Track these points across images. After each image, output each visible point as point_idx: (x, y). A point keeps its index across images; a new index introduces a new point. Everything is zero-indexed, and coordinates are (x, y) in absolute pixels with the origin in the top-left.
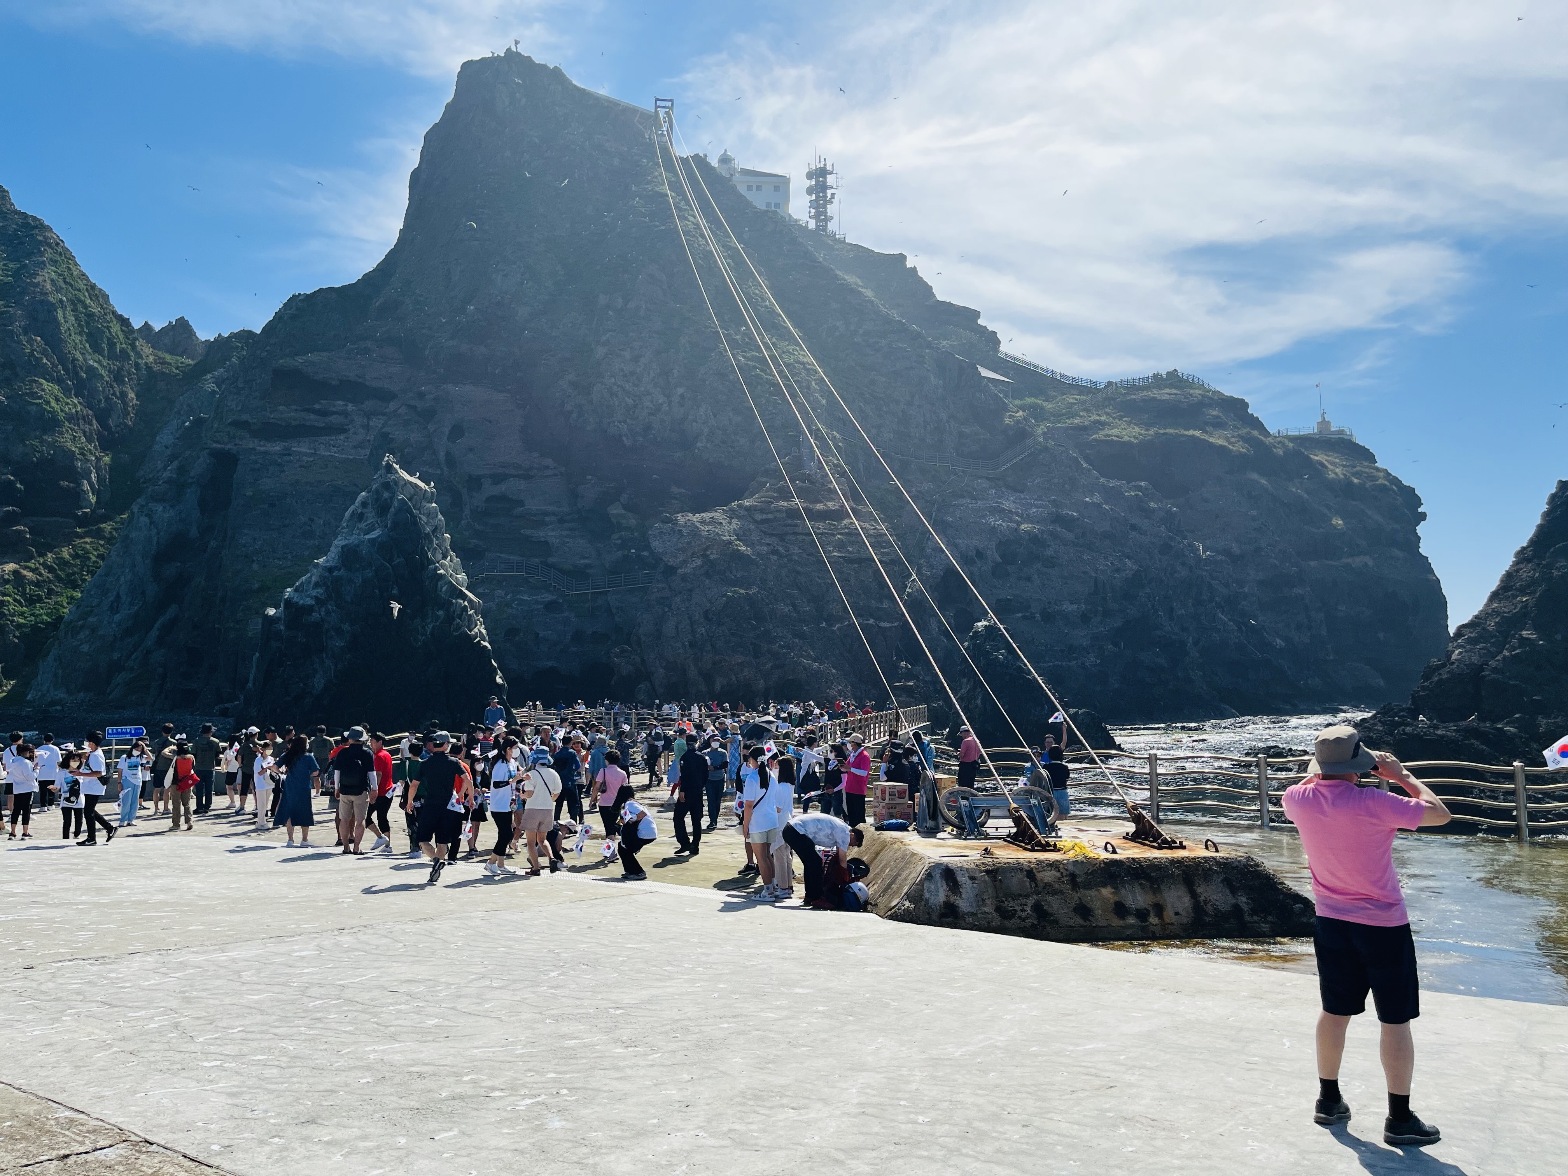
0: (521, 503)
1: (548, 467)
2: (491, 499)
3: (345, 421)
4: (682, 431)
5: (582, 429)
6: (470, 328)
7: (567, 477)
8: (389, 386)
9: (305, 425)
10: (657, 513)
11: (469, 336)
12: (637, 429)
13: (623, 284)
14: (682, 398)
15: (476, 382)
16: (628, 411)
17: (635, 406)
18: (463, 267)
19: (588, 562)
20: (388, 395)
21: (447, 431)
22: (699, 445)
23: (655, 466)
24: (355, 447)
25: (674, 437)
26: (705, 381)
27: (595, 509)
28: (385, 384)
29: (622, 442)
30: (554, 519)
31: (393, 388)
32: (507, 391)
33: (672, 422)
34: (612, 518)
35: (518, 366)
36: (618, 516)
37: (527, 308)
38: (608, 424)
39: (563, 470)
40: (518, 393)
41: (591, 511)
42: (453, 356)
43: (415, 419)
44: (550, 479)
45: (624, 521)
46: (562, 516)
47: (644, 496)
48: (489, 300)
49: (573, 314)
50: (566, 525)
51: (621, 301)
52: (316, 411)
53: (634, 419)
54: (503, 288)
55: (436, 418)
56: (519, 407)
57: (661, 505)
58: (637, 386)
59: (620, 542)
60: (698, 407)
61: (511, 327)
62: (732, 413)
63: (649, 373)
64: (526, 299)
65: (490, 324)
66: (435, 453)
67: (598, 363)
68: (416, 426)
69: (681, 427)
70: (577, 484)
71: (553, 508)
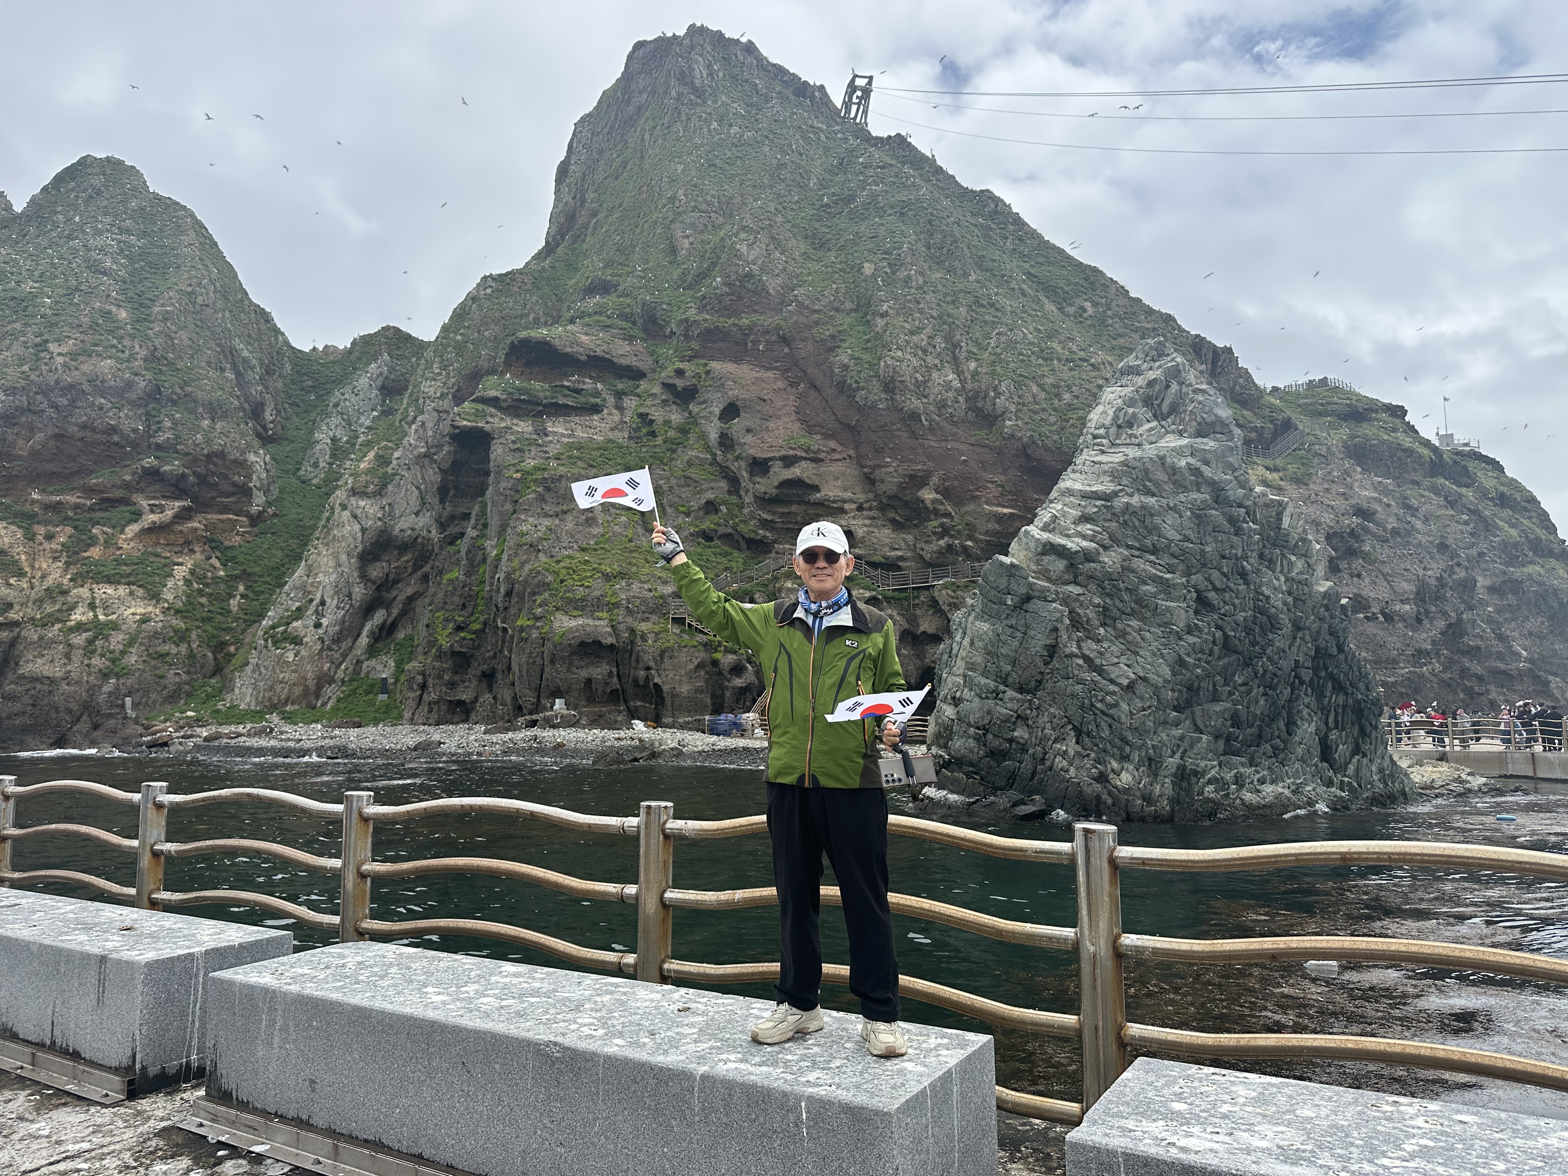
0: (816, 488)
3: (598, 400)
4: (981, 410)
5: (874, 407)
6: (720, 302)
7: (860, 461)
8: (637, 364)
9: (556, 404)
10: (975, 498)
11: (719, 310)
12: (931, 408)
13: (887, 253)
14: (975, 374)
15: (737, 360)
16: (919, 387)
17: (924, 382)
18: (691, 240)
19: (899, 553)
20: (637, 375)
21: (717, 411)
22: (1008, 423)
23: (961, 447)
24: (612, 429)
25: (971, 416)
26: (999, 355)
27: (900, 495)
28: (633, 361)
29: (921, 421)
30: (854, 506)
31: (642, 366)
32: (776, 368)
33: (967, 399)
34: (928, 503)
35: (785, 340)
36: (934, 501)
37: (779, 280)
38: (903, 402)
39: (852, 453)
40: (788, 370)
41: (895, 497)
42: (708, 331)
43: (672, 400)
44: (840, 463)
45: (942, 507)
46: (861, 504)
47: (957, 479)
48: (737, 272)
49: (835, 286)
50: (865, 513)
51: (888, 271)
52: (568, 388)
53: (926, 397)
54: (750, 259)
55: (700, 397)
56: (793, 384)
57: (977, 489)
58: (925, 361)
59: (940, 530)
60: (1000, 382)
61: (765, 300)
62: (1035, 389)
63: (935, 347)
64: (777, 271)
65: (740, 298)
66: (703, 436)
67: (878, 336)
68: (674, 407)
69: (980, 405)
70: (875, 468)
71: (849, 495)
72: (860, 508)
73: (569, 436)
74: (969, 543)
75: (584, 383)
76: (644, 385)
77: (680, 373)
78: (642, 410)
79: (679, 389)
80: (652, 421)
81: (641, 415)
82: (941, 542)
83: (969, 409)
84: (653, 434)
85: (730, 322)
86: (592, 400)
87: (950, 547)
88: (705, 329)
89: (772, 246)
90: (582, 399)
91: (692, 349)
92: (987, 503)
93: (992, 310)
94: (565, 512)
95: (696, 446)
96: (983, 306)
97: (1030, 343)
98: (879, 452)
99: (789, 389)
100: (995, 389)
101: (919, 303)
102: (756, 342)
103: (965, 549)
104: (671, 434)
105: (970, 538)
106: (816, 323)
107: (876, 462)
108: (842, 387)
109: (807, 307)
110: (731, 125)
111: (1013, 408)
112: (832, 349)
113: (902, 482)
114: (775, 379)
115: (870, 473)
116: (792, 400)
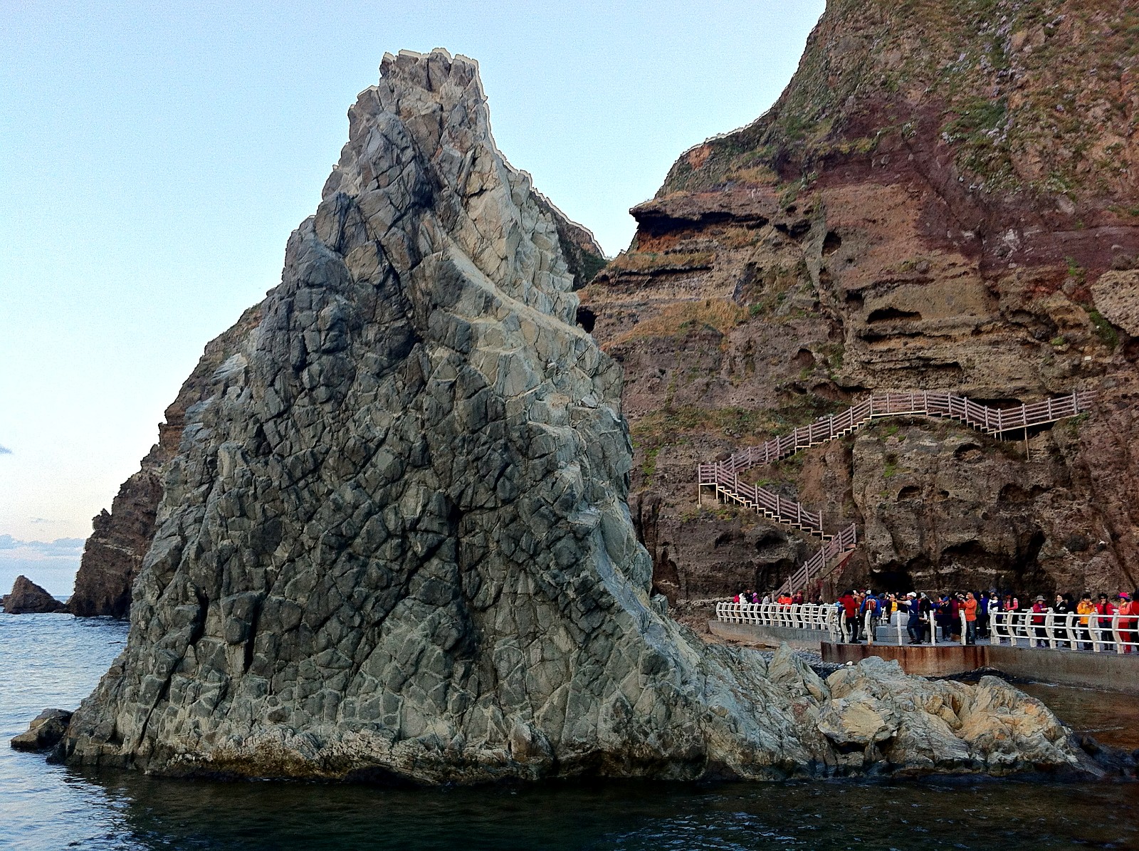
0: (915, 315)
1: (954, 265)
2: (877, 316)
3: (710, 258)
6: (851, 121)
7: (983, 273)
9: (666, 270)
11: (849, 130)
15: (858, 179)
19: (1020, 384)
20: (756, 222)
21: (820, 243)
24: (718, 286)
27: (1026, 308)
28: (756, 210)
30: (968, 331)
31: (763, 211)
32: (897, 181)
35: (909, 147)
39: (975, 264)
40: (910, 180)
41: (1019, 311)
42: (829, 158)
43: (785, 240)
44: (957, 280)
46: (977, 326)
50: (984, 337)
52: (681, 252)
54: (888, 66)
55: (808, 233)
56: (912, 197)
59: (1066, 347)
61: (900, 106)
65: (872, 109)
66: (809, 276)
68: (787, 248)
70: (998, 278)
71: (965, 317)
72: (977, 332)
73: (669, 301)
75: (699, 242)
76: (763, 231)
77: (792, 211)
79: (790, 228)
81: (750, 265)
82: (1067, 364)
84: (760, 283)
85: (856, 142)
86: (704, 259)
87: (1076, 369)
88: (827, 155)
90: (694, 260)
91: (812, 181)
95: (802, 288)
99: (909, 201)
102: (879, 157)
107: (1000, 271)
113: (1026, 292)
114: (894, 194)
115: (993, 286)
116: (913, 214)
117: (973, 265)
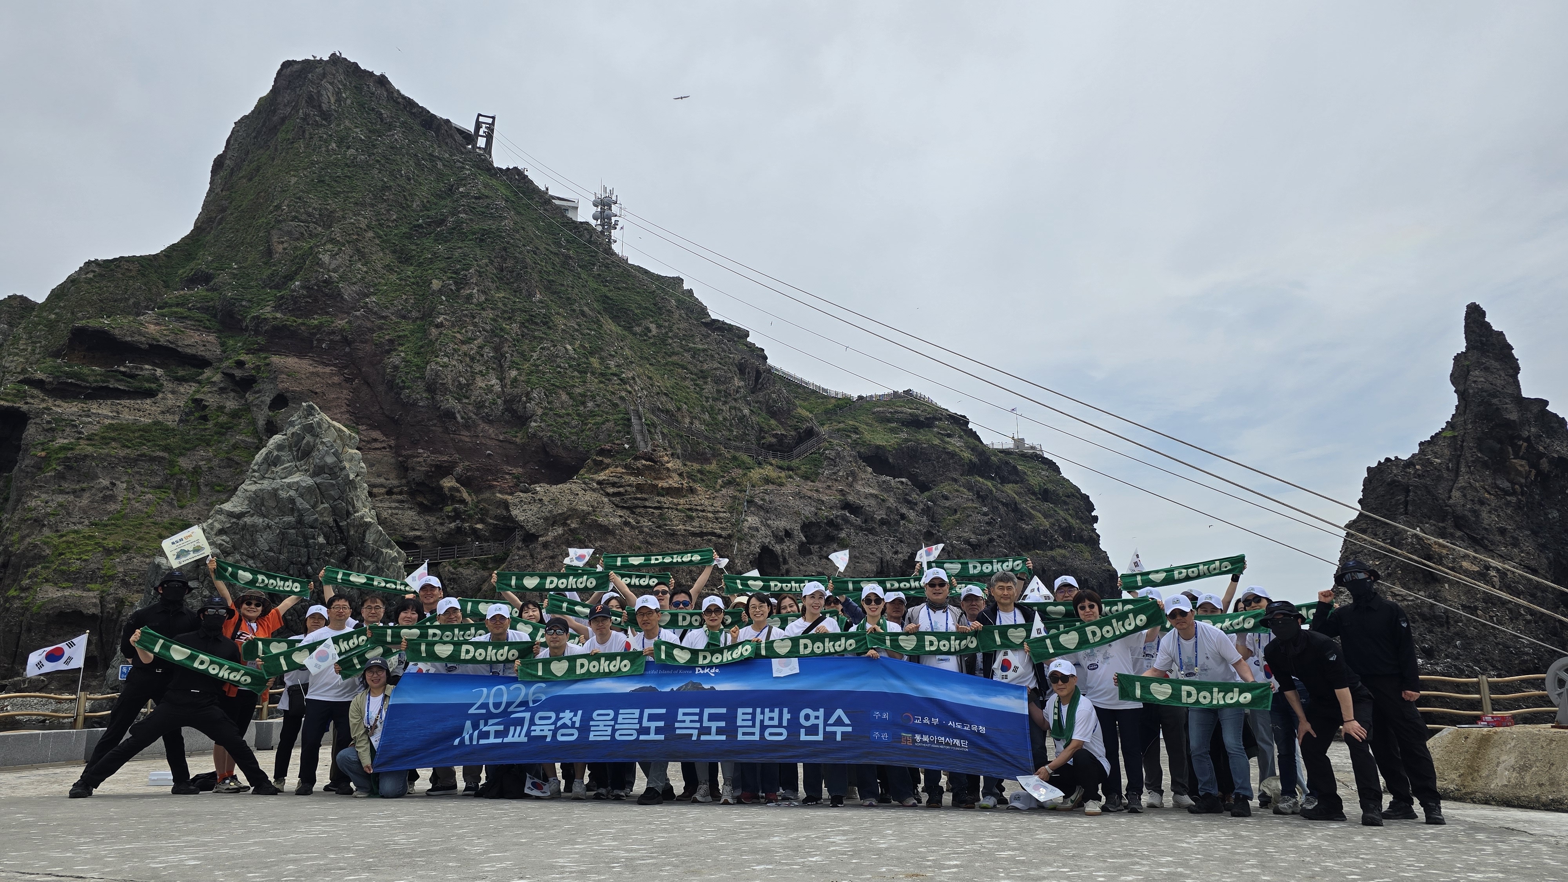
3: (153, 386)
4: (515, 411)
5: (415, 404)
6: (295, 303)
7: (396, 450)
8: (203, 353)
9: (107, 388)
10: (491, 487)
11: (293, 310)
12: (470, 407)
13: (455, 273)
14: (515, 380)
15: (301, 355)
16: (462, 389)
17: (468, 385)
18: (285, 245)
19: (418, 533)
20: (201, 363)
21: (268, 400)
22: (533, 424)
23: (489, 442)
24: (163, 412)
25: (507, 416)
26: (538, 366)
27: (427, 482)
28: (200, 351)
29: (455, 418)
30: (383, 490)
31: (207, 355)
32: (335, 365)
33: (505, 402)
34: (446, 491)
35: (346, 341)
36: (452, 489)
37: (355, 288)
38: (442, 401)
39: (392, 443)
40: (346, 367)
41: (421, 484)
42: (276, 328)
43: (231, 387)
44: (378, 452)
45: (458, 494)
46: (391, 488)
47: (478, 470)
48: (316, 278)
49: (404, 297)
50: (394, 497)
51: (453, 288)
52: (123, 373)
53: (468, 398)
54: (331, 268)
55: (256, 387)
56: (347, 380)
57: (495, 480)
58: (471, 367)
59: (453, 514)
60: (532, 389)
61: (339, 304)
62: (564, 397)
63: (482, 356)
64: (355, 280)
65: (316, 300)
66: (254, 422)
67: (431, 343)
68: (232, 394)
69: (514, 407)
70: (408, 457)
71: (381, 480)
72: (390, 492)
73: (113, 418)
74: (479, 526)
75: (142, 369)
76: (208, 373)
77: (240, 364)
78: (197, 397)
79: (237, 379)
80: (206, 407)
81: (195, 401)
82: (452, 525)
83: (506, 410)
84: (205, 418)
85: (300, 321)
86: (147, 385)
87: (459, 529)
88: (273, 326)
89: (356, 258)
90: (136, 384)
91: (258, 344)
92: (500, 492)
93: (544, 328)
94: (83, 490)
95: (245, 431)
96: (537, 324)
97: (571, 358)
98: (415, 444)
99: (344, 384)
100: (527, 394)
101: (474, 317)
102: (320, 341)
103: (475, 531)
104: (223, 419)
105: (482, 521)
106: (380, 328)
107: (409, 452)
108: (392, 386)
109: (375, 313)
110: (348, 148)
111: (540, 412)
112: (388, 352)
113: (428, 472)
114: (332, 374)
115: (405, 462)
116: (345, 394)
117: (390, 443)
